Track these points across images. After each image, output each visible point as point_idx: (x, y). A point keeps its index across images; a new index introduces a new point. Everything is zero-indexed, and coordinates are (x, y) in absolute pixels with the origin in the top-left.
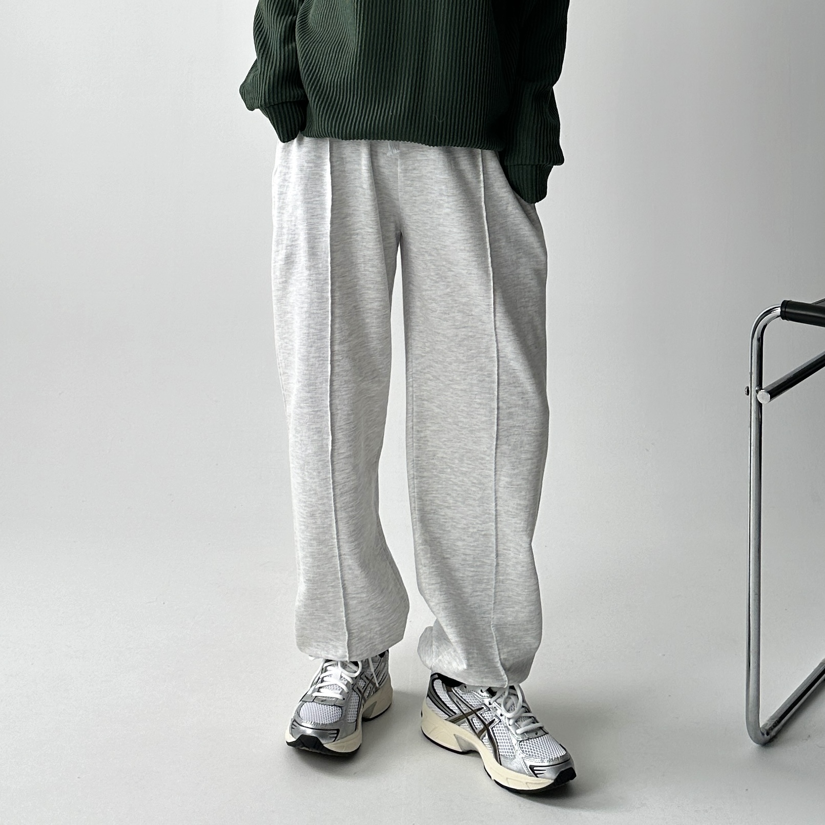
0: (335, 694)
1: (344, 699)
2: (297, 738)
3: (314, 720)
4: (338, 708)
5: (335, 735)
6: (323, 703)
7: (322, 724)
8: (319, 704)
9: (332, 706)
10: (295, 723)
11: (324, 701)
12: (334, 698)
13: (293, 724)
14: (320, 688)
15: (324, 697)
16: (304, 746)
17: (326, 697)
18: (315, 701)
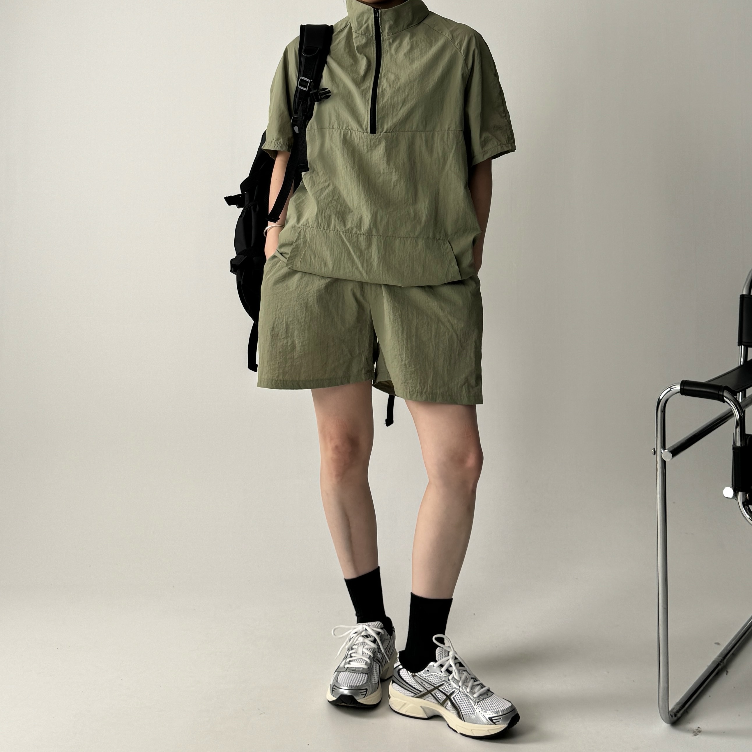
0: (361, 665)
1: (368, 668)
2: (338, 697)
3: (349, 683)
4: (365, 674)
5: (365, 693)
6: (353, 672)
7: (355, 686)
8: (351, 672)
9: (360, 673)
10: (334, 687)
11: (354, 671)
12: (361, 668)
13: (333, 688)
14: (350, 661)
15: (353, 668)
16: (343, 702)
17: (355, 668)
18: (347, 670)
